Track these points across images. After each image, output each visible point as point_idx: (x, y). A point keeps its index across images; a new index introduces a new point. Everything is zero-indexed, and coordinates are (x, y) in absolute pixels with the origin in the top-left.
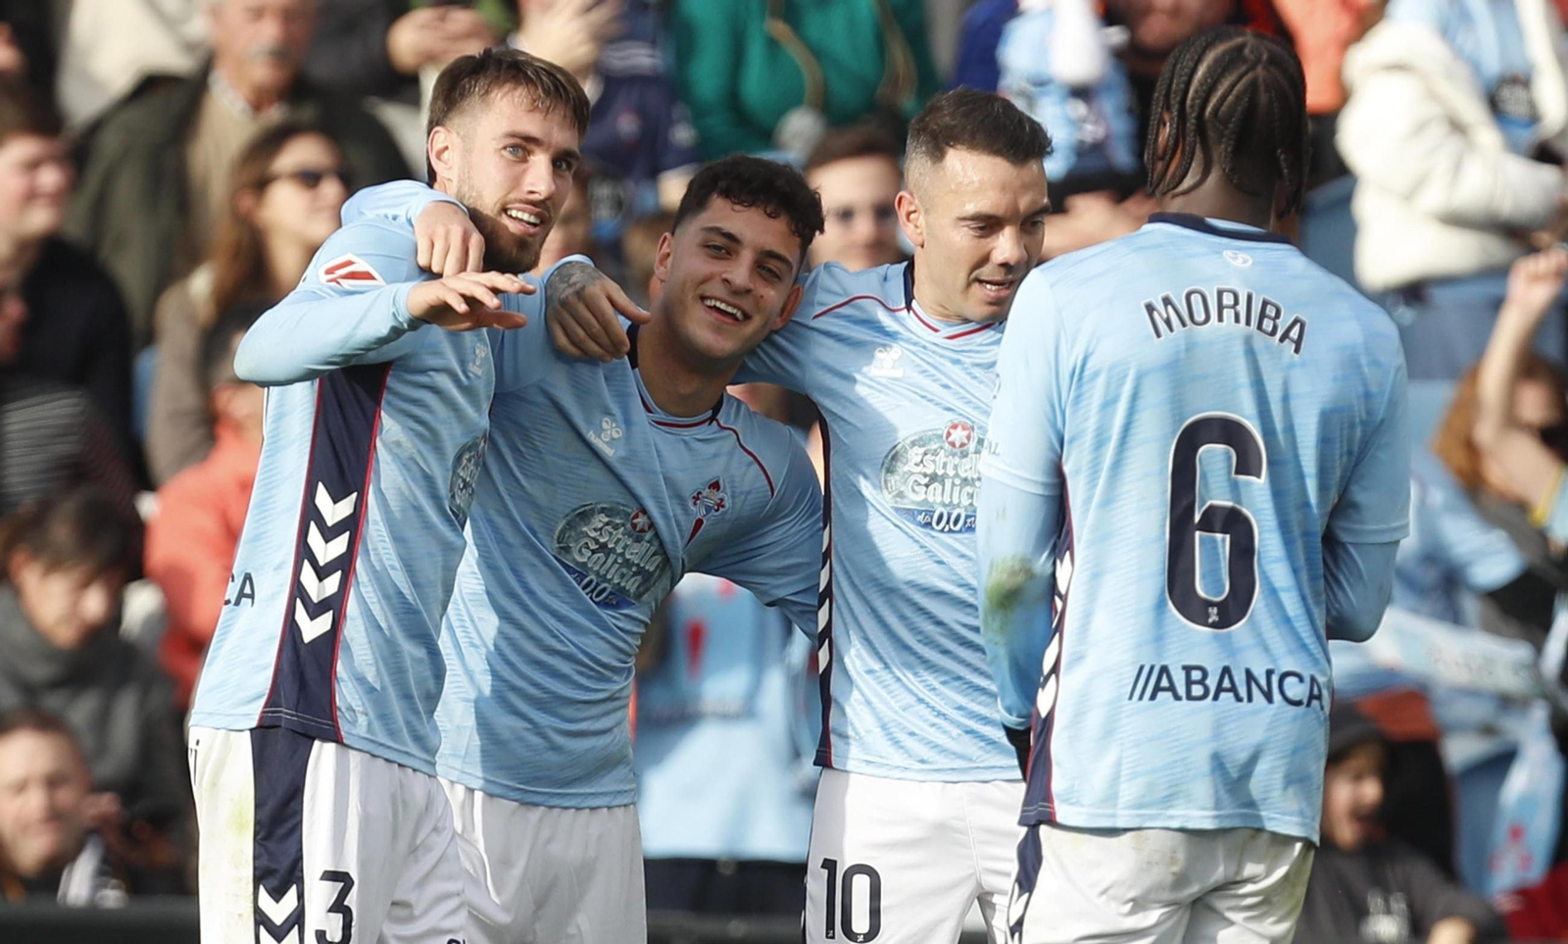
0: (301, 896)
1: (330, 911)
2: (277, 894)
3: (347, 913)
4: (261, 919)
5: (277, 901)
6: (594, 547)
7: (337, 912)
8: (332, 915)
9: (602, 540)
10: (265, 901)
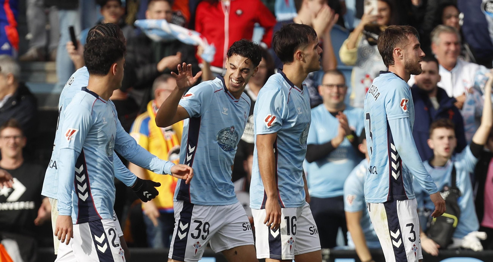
0: (400, 231)
1: (410, 233)
2: (395, 232)
3: (414, 232)
4: (392, 238)
5: (395, 233)
6: (225, 139)
7: (412, 233)
8: (411, 233)
9: (227, 137)
10: (392, 234)
